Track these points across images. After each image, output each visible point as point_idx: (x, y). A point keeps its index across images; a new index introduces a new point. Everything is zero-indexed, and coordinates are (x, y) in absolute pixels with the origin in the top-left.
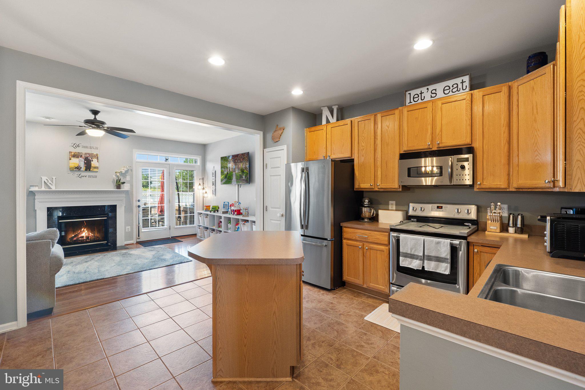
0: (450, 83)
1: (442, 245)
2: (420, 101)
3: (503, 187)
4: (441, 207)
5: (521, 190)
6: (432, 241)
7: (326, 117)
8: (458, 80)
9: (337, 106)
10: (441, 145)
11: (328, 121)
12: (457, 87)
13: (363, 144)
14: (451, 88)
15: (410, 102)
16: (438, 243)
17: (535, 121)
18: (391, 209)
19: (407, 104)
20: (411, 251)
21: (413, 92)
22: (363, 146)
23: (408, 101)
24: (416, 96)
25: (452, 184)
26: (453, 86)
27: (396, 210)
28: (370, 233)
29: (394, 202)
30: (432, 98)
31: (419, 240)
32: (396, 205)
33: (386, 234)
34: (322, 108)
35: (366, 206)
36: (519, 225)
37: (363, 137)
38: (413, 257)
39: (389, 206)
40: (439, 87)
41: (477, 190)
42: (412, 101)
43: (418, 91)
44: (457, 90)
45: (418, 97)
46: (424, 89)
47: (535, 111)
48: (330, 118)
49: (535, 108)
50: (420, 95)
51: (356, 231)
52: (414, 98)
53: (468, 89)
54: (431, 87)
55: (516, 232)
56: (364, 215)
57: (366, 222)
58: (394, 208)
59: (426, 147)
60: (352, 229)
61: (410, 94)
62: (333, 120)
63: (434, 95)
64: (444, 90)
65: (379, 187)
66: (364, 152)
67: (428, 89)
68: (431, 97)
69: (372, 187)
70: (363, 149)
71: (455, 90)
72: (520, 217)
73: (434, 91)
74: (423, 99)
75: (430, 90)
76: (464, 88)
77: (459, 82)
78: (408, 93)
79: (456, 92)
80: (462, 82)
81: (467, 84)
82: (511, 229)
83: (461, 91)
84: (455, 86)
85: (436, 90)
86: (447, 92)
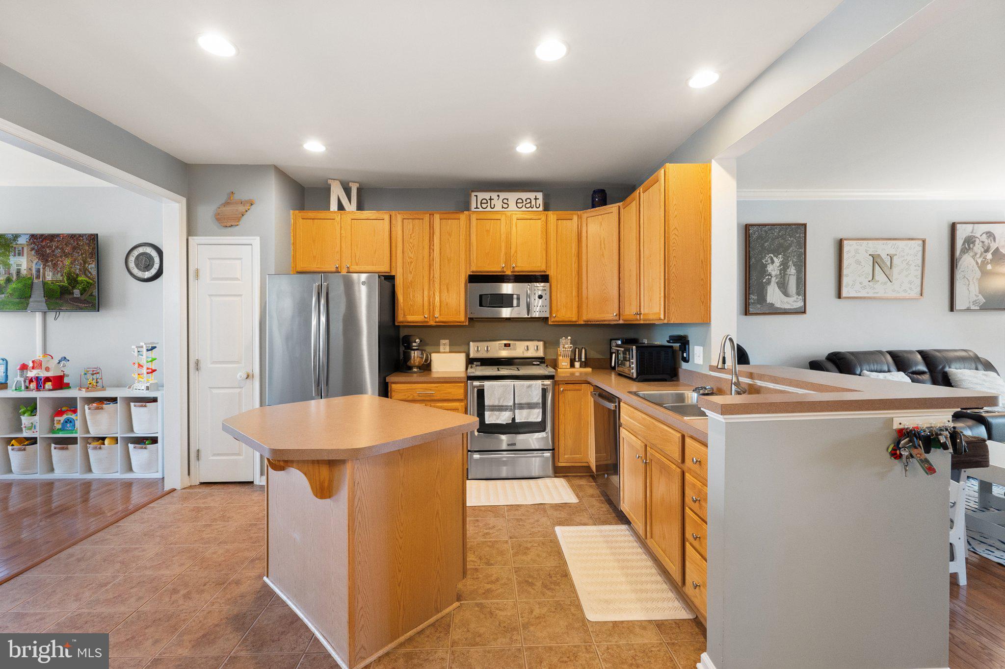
0: (524, 195)
1: (533, 389)
2: (489, 209)
3: (574, 319)
4: (509, 345)
5: (589, 323)
6: (523, 385)
7: (337, 199)
8: (532, 195)
9: (358, 185)
10: (516, 269)
11: (341, 207)
12: (531, 202)
13: (412, 256)
14: (525, 203)
15: (477, 208)
16: (530, 386)
17: (603, 255)
18: (443, 351)
19: (473, 209)
20: (499, 402)
21: (482, 195)
22: (411, 258)
23: (474, 205)
24: (484, 201)
25: (529, 316)
26: (526, 201)
27: (450, 352)
28: (437, 387)
29: (447, 341)
30: (504, 209)
31: (509, 386)
32: (449, 346)
33: (461, 384)
34: (330, 181)
35: (415, 348)
36: (583, 359)
37: (410, 244)
38: (500, 408)
39: (441, 347)
40: (512, 197)
41: (552, 323)
42: (479, 206)
43: (487, 195)
44: (531, 206)
45: (487, 203)
46: (494, 195)
47: (603, 246)
48: (345, 201)
49: (602, 242)
50: (489, 201)
51: (414, 387)
52: (481, 203)
53: (541, 209)
54: (503, 195)
55: (580, 367)
56: (412, 362)
57: (415, 373)
58: (448, 349)
59: (500, 270)
61: (476, 196)
62: (351, 207)
63: (506, 206)
64: (517, 203)
65: (437, 320)
66: (412, 267)
67: (498, 196)
68: (503, 207)
69: (426, 320)
70: (411, 262)
71: (528, 205)
72: (583, 350)
73: (505, 201)
74: (492, 207)
75: (501, 199)
76: (538, 206)
77: (533, 198)
78: (473, 194)
79: (530, 209)
80: (536, 199)
81: (540, 201)
82: (577, 364)
83: (535, 209)
84: (528, 201)
85: (508, 199)
86: (520, 205)
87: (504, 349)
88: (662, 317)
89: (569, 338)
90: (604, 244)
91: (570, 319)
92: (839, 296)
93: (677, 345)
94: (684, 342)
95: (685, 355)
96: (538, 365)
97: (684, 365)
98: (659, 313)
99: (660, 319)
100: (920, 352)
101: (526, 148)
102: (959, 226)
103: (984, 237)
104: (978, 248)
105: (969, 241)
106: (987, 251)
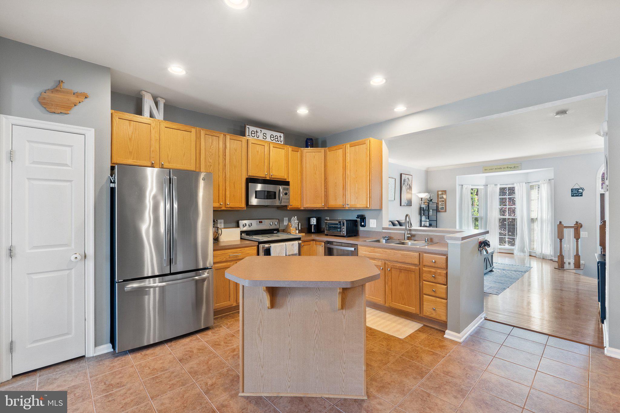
0: (275, 134)
1: (294, 246)
2: (255, 137)
3: (299, 207)
4: (262, 222)
5: (307, 209)
6: (290, 244)
7: (149, 108)
8: (279, 134)
9: (164, 100)
10: (273, 177)
12: (278, 138)
13: (211, 161)
14: (275, 138)
15: (249, 136)
16: (293, 245)
17: (315, 174)
18: (220, 227)
19: (247, 136)
21: (252, 128)
22: (210, 162)
23: (247, 134)
24: (253, 132)
25: (281, 205)
26: (275, 137)
27: (224, 228)
28: (241, 250)
29: (222, 221)
30: (264, 140)
31: (283, 245)
32: (224, 224)
34: (144, 93)
36: (300, 229)
37: (210, 153)
39: (218, 224)
40: (269, 133)
41: (289, 209)
42: (250, 135)
43: (255, 129)
44: (278, 141)
45: (255, 134)
46: (259, 130)
47: (315, 169)
48: (155, 111)
49: (315, 167)
50: (256, 133)
51: (226, 252)
52: (251, 133)
53: (282, 143)
54: (264, 131)
55: (299, 233)
58: (223, 226)
59: (264, 176)
60: (221, 251)
61: (249, 128)
62: (159, 115)
63: (265, 137)
64: (271, 137)
65: (228, 206)
66: (211, 169)
67: (261, 131)
68: (263, 138)
69: (221, 206)
70: (211, 166)
71: (276, 140)
72: (300, 224)
73: (265, 135)
74: (258, 137)
75: (262, 133)
76: (281, 141)
77: (279, 136)
78: (247, 126)
79: (277, 142)
80: (280, 137)
81: (282, 139)
82: (297, 231)
83: (279, 142)
84: (277, 137)
85: (266, 134)
86: (272, 139)
87: (259, 225)
88: (369, 207)
89: (296, 217)
90: (316, 168)
91: (298, 207)
93: (359, 220)
94: (363, 218)
95: (363, 224)
97: (361, 229)
98: (367, 205)
99: (367, 207)
101: (303, 111)
102: (402, 175)
103: (407, 180)
104: (406, 184)
105: (404, 181)
106: (408, 185)
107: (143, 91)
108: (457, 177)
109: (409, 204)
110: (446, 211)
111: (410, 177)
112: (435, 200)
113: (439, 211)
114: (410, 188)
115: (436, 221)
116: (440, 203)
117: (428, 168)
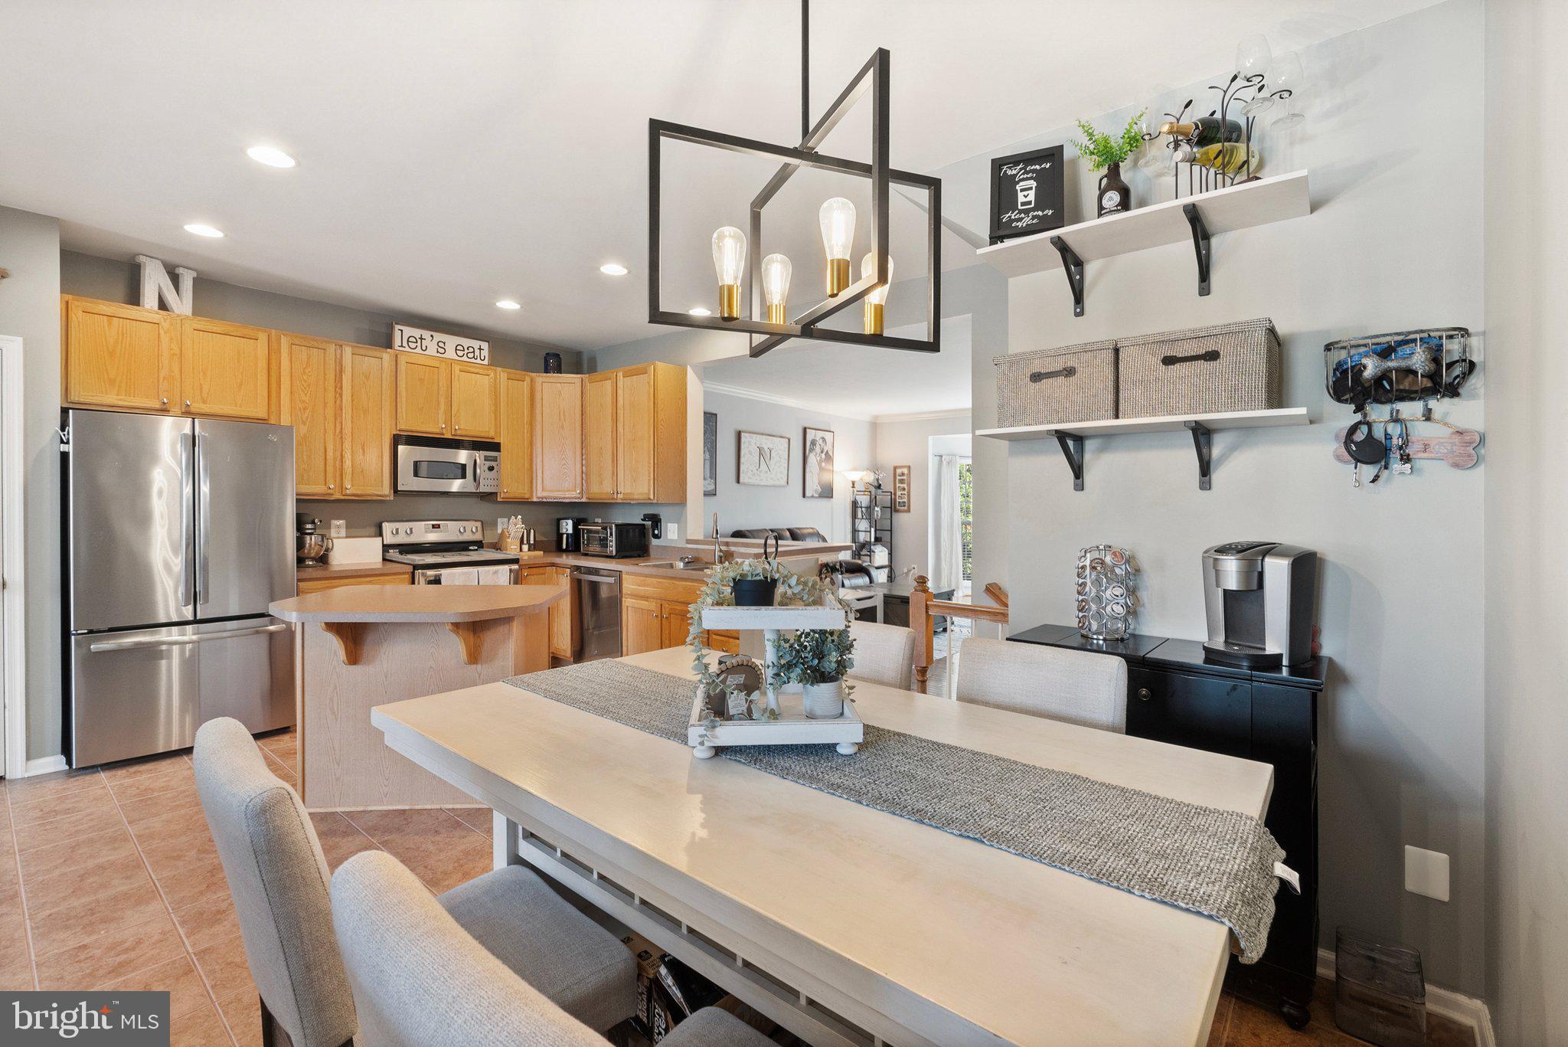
0: (466, 342)
1: (500, 575)
2: (418, 350)
3: (527, 496)
4: (438, 526)
5: (544, 500)
6: (489, 571)
7: (156, 293)
8: (476, 344)
9: (195, 275)
10: (459, 432)
11: (163, 305)
12: (474, 352)
13: (306, 399)
14: (466, 351)
15: (402, 346)
16: (496, 572)
17: (562, 427)
18: (336, 536)
19: (397, 348)
21: (408, 331)
22: (304, 402)
23: (397, 342)
24: (413, 340)
25: (478, 491)
26: (468, 349)
27: (347, 537)
29: (343, 522)
30: (439, 355)
31: (471, 573)
32: (346, 528)
33: (403, 576)
34: (142, 259)
35: (310, 531)
36: (532, 542)
37: (304, 382)
39: (332, 530)
40: (451, 341)
41: (501, 501)
42: (405, 344)
43: (417, 332)
44: (474, 357)
45: (417, 342)
46: (426, 334)
47: (562, 416)
48: (170, 296)
49: (562, 413)
50: (419, 341)
52: (408, 341)
53: (486, 362)
54: (438, 336)
55: (529, 550)
56: (306, 551)
57: (309, 566)
58: (343, 532)
59: (437, 431)
61: (402, 331)
62: (183, 304)
63: (442, 351)
64: (456, 349)
65: (348, 492)
66: (306, 415)
67: (432, 336)
68: (438, 352)
69: (331, 491)
70: (305, 409)
71: (471, 355)
72: (532, 531)
73: (441, 344)
74: (424, 348)
75: (436, 340)
76: (483, 358)
77: (476, 347)
78: (397, 327)
79: (473, 360)
80: (480, 349)
81: (485, 353)
82: (525, 547)
83: (479, 361)
84: (471, 350)
85: (444, 343)
86: (460, 353)
87: (432, 532)
88: (652, 498)
89: (520, 517)
90: (564, 416)
91: (523, 495)
92: (738, 482)
93: (649, 523)
94: (656, 520)
95: (656, 532)
96: (477, 550)
97: (654, 542)
98: (649, 494)
99: (649, 499)
100: (789, 530)
101: (508, 305)
102: (808, 430)
103: (821, 441)
104: (818, 449)
105: (813, 443)
106: (822, 452)
107: (141, 257)
108: (930, 438)
109: (827, 493)
110: (909, 511)
111: (828, 436)
112: (888, 486)
113: (897, 511)
114: (829, 458)
115: (891, 531)
116: (899, 493)
117: (876, 417)
